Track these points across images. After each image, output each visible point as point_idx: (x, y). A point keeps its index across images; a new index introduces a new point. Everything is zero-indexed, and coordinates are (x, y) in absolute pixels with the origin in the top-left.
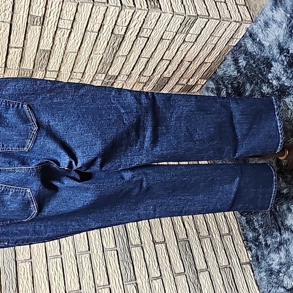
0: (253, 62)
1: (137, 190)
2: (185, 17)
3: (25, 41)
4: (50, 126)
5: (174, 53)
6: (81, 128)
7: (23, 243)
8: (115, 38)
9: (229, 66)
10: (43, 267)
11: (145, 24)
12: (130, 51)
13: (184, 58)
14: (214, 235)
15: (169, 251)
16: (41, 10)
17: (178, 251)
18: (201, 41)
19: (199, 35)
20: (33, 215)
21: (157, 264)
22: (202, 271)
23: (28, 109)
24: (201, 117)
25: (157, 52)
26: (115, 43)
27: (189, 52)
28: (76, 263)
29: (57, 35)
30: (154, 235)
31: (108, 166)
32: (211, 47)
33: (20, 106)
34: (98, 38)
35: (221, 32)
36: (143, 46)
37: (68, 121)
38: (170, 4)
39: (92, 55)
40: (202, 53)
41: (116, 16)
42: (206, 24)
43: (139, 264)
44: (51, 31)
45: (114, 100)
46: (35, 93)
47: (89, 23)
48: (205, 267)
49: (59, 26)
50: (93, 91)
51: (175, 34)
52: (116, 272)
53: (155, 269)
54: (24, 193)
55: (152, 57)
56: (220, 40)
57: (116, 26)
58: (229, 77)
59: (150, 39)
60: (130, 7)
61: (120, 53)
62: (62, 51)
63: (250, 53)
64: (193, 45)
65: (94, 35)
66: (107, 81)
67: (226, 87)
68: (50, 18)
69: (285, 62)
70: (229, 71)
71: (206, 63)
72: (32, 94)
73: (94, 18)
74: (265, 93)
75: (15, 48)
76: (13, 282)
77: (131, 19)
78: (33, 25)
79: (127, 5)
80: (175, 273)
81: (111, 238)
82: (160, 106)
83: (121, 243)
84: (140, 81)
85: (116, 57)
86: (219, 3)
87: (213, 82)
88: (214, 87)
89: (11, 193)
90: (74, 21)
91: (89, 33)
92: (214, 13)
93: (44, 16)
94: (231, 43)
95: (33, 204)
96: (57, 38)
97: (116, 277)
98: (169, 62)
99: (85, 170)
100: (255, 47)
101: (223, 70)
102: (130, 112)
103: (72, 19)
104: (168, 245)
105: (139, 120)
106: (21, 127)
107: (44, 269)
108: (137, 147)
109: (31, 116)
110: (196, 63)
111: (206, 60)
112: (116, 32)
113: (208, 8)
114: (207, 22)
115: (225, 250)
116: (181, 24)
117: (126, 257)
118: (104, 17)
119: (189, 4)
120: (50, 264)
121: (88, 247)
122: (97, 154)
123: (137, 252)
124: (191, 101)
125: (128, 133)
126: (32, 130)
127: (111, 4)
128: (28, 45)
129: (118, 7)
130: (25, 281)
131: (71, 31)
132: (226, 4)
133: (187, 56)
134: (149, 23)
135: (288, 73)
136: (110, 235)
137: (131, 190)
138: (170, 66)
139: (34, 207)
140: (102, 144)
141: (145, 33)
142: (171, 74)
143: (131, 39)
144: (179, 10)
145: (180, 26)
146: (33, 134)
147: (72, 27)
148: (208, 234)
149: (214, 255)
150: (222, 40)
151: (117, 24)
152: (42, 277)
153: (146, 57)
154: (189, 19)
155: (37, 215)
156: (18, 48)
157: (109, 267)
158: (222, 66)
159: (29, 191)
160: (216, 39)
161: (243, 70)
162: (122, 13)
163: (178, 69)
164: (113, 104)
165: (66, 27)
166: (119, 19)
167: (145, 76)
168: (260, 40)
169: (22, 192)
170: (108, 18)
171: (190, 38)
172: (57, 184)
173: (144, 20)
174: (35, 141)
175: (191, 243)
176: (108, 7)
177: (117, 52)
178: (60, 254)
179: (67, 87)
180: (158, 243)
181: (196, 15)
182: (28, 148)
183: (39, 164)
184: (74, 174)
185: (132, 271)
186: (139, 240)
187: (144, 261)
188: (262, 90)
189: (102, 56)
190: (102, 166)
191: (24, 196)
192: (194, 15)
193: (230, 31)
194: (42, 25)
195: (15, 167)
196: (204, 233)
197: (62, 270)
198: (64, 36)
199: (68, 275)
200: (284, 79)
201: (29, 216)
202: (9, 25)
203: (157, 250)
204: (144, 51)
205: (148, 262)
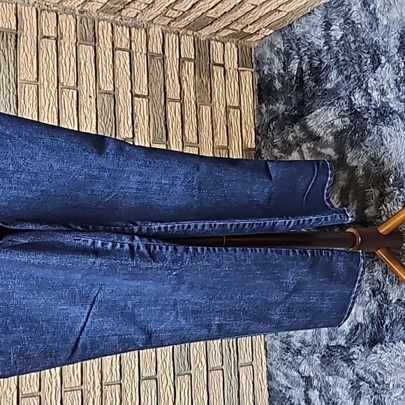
0: (352, 39)
9: (314, 26)
63: (353, 22)
66: (112, 6)
67: (301, 58)
69: (402, 72)
70: (312, 34)
71: (279, 11)
74: (355, 104)
84: (167, 15)
87: (283, 39)
88: (282, 48)
100: (363, 15)
101: (303, 28)
110: (263, 8)
135: (399, 91)
138: (220, 5)
142: (219, 15)
161: (333, 43)
163: (232, 11)
167: (176, 10)
168: (375, 9)
188: (352, 97)
200: (391, 96)
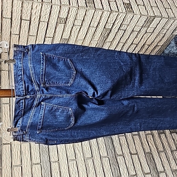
1: (131, 112)
2: (148, 17)
3: (55, 33)
4: (82, 71)
5: (140, 40)
6: (99, 73)
7: (65, 142)
8: (106, 31)
9: (173, 47)
10: (66, 166)
11: (124, 22)
12: (114, 39)
13: (145, 43)
14: (167, 150)
15: (140, 159)
16: (65, 14)
17: (146, 160)
18: (157, 32)
19: (155, 28)
20: (72, 124)
21: (133, 167)
22: (161, 172)
23: (70, 62)
24: (168, 69)
25: (130, 39)
26: (105, 34)
27: (148, 39)
28: (85, 164)
29: (73, 29)
30: (130, 149)
31: (114, 96)
32: (162, 35)
33: (66, 60)
34: (96, 31)
35: (168, 26)
36: (121, 36)
37: (92, 69)
38: (138, 10)
39: (92, 41)
40: (156, 39)
41: (108, 17)
42: (160, 21)
43: (123, 167)
44: (70, 27)
45: (117, 58)
46: (74, 53)
47: (92, 22)
48: (163, 170)
49: (75, 24)
50: (105, 52)
51: (141, 27)
52: (109, 171)
53: (133, 170)
54: (67, 111)
55: (126, 42)
56: (168, 31)
57: (107, 23)
58: (173, 54)
59: (126, 31)
60: (116, 12)
61: (108, 40)
62: (75, 40)
64: (151, 35)
65: (94, 29)
68: (70, 19)
70: (173, 50)
71: (158, 46)
72: (72, 53)
73: (95, 18)
75: (49, 37)
76: (49, 174)
77: (116, 18)
78: (60, 23)
79: (114, 10)
80: (145, 173)
81: (105, 150)
82: (144, 62)
83: (111, 153)
85: (105, 43)
86: (167, 9)
89: (60, 110)
90: (83, 21)
91: (91, 28)
92: (164, 15)
93: (67, 18)
94: (174, 33)
95: (72, 118)
96: (73, 32)
97: (109, 174)
98: (136, 45)
99: (101, 99)
101: (169, 50)
102: (127, 65)
103: (82, 19)
104: (139, 155)
105: (132, 69)
106: (67, 71)
107: (66, 167)
108: (131, 86)
109: (72, 65)
110: (152, 46)
111: (159, 44)
112: (107, 27)
113: (161, 12)
114: (161, 20)
115: (174, 160)
116: (145, 22)
117: (114, 162)
118: (101, 18)
119: (149, 10)
120: (70, 164)
121: (91, 155)
122: (109, 88)
123: (121, 159)
124: (161, 59)
125: (126, 77)
126: (73, 73)
127: (105, 10)
128: (56, 36)
129: (109, 11)
130: (56, 174)
131: (81, 27)
132: (172, 10)
133: (147, 42)
134: (126, 21)
136: (104, 148)
137: (128, 112)
138: (136, 48)
139: (72, 119)
140: (111, 83)
141: (123, 28)
143: (115, 31)
144: (144, 13)
145: (144, 22)
146: (74, 75)
147: (82, 25)
148: (163, 150)
149: (168, 163)
150: (169, 31)
151: (108, 22)
152: (65, 172)
153: (123, 42)
154: (150, 18)
155: (74, 125)
156: (50, 37)
157: (104, 167)
158: (168, 48)
159: (70, 109)
160: (166, 30)
162: (111, 15)
163: (141, 50)
164: (116, 60)
165: (78, 25)
166: (109, 19)
169: (67, 110)
170: (103, 19)
171: (150, 30)
172: (85, 106)
173: (124, 19)
174: (75, 80)
175: (153, 155)
176: (103, 12)
177: (106, 39)
178: (75, 159)
179: (91, 50)
180: (133, 154)
181: (154, 16)
182: (70, 83)
183: (77, 93)
184: (94, 101)
185: (119, 171)
186: (122, 152)
187: (125, 165)
189: (97, 42)
190: (111, 96)
191: (68, 113)
192: (153, 15)
193: (174, 25)
194: (65, 23)
195: (63, 94)
196: (161, 149)
197: (77, 168)
198: (77, 30)
199: (80, 171)
201: (69, 125)
202: (47, 23)
203: (133, 158)
204: (122, 38)
205: (128, 166)
